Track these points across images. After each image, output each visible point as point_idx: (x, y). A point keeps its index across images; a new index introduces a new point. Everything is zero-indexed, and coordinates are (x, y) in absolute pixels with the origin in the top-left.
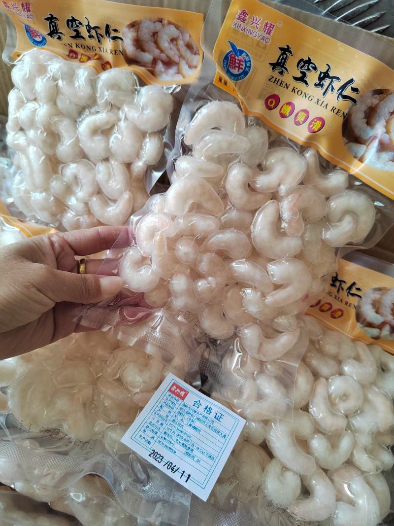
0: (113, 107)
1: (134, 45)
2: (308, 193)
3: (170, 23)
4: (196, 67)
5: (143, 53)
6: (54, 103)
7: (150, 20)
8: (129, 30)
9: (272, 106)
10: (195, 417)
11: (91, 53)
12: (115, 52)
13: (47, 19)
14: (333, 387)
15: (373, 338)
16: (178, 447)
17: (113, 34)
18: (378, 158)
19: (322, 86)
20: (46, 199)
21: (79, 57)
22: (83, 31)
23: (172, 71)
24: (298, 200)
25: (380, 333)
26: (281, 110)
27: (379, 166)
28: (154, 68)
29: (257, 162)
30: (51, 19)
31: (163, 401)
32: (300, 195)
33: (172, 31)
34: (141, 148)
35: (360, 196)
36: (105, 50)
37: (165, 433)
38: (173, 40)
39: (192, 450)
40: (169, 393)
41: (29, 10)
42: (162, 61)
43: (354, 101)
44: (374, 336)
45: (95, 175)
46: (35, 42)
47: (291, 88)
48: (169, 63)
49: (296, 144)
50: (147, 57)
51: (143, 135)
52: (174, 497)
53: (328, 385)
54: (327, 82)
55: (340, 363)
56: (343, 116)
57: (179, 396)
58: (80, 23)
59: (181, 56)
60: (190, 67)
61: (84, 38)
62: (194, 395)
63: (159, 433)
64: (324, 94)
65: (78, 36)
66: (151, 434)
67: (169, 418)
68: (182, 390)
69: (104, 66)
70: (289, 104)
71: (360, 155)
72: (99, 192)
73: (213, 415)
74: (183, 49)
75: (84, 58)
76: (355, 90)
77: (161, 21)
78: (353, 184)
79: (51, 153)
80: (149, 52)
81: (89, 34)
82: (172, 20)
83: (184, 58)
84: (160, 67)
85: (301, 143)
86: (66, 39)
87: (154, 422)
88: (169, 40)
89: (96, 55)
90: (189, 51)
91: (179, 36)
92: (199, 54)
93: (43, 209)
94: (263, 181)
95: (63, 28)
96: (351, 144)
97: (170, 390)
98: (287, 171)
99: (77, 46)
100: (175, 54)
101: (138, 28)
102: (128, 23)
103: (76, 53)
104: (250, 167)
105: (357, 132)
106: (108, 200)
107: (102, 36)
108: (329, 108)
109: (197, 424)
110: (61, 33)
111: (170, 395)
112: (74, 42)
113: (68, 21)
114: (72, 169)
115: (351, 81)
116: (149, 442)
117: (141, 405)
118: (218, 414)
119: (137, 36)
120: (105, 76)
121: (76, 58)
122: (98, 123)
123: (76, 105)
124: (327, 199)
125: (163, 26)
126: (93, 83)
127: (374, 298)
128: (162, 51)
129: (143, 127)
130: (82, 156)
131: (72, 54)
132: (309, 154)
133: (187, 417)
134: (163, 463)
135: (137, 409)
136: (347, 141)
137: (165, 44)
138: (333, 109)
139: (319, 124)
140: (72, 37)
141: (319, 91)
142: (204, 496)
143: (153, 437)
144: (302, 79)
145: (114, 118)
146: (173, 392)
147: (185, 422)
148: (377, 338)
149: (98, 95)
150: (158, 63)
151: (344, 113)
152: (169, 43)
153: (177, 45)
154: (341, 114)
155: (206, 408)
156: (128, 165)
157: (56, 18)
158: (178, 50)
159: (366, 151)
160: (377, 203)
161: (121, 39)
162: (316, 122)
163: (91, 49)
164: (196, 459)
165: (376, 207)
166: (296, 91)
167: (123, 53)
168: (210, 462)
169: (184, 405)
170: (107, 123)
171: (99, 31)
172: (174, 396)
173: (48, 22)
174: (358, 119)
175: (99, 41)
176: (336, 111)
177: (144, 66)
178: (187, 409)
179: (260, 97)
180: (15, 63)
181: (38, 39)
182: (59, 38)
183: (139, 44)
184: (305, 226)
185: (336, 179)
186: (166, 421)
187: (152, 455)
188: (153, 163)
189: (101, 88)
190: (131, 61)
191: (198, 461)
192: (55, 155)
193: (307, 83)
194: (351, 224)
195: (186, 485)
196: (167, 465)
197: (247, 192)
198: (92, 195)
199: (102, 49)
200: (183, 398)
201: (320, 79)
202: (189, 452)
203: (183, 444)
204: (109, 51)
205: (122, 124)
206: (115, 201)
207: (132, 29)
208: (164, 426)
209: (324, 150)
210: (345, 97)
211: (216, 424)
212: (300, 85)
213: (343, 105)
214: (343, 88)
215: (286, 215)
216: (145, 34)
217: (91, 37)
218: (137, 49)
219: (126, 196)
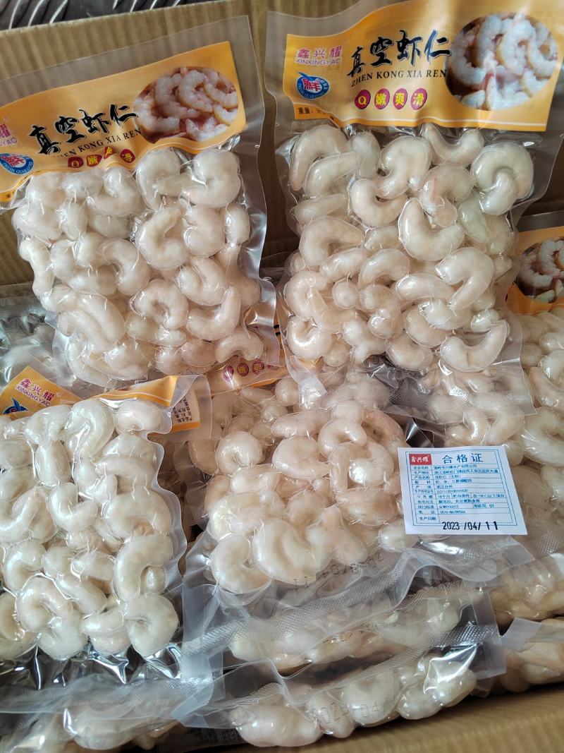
0: (170, 198)
1: (153, 115)
2: (443, 174)
3: (190, 69)
4: (236, 107)
5: (165, 119)
6: (89, 229)
7: (167, 76)
8: (143, 99)
9: (365, 103)
10: (456, 472)
11: (99, 151)
12: (130, 135)
13: (33, 134)
14: (548, 370)
15: (550, 302)
16: (463, 506)
17: (121, 114)
18: (503, 96)
19: (406, 55)
20: (130, 351)
21: (85, 161)
22: (81, 128)
23: (209, 125)
24: (435, 185)
25: (555, 293)
26: (375, 102)
27: (507, 103)
28: (186, 131)
29: (375, 169)
30: (37, 132)
31: (413, 477)
32: (436, 180)
33: (195, 77)
34: (226, 228)
35: (502, 147)
36: (116, 139)
37: (440, 502)
38: (199, 87)
39: (478, 501)
40: (413, 467)
41: (7, 134)
42: (192, 119)
43: (447, 52)
44: (551, 299)
45: (180, 290)
46: (17, 170)
47: (374, 76)
48: (201, 119)
49: (407, 129)
50: (172, 122)
51: (219, 212)
52: (499, 546)
53: (543, 372)
54: (409, 49)
55: (537, 343)
56: (443, 75)
57: (424, 463)
58: (74, 120)
59: (214, 103)
60: (229, 110)
61: (82, 136)
62: (437, 454)
63: (435, 506)
64: (412, 63)
65: (75, 137)
66: (429, 511)
67: (432, 487)
68: (423, 456)
69: (127, 158)
71: (480, 104)
72: (192, 306)
73: (470, 460)
74: (215, 94)
75: (93, 160)
76: (442, 40)
77: (178, 71)
78: (489, 136)
79: (112, 291)
80: (172, 115)
81: (89, 128)
82: (192, 64)
83: (218, 103)
84: (192, 127)
85: (413, 126)
86: (66, 148)
87: (422, 499)
88: (194, 90)
89: (106, 149)
90: (221, 92)
91: (205, 79)
92: (235, 90)
93: (127, 364)
94: (390, 186)
95: (55, 136)
96: (466, 97)
97: (411, 463)
98: (411, 161)
99: (81, 149)
100: (205, 103)
101: (154, 92)
102: (140, 91)
103: (79, 159)
104: (371, 179)
105: (467, 81)
106: (206, 311)
107: (107, 123)
108: (424, 73)
109: (463, 476)
110: (55, 143)
111: (415, 468)
112: (74, 146)
113: (57, 124)
114: (143, 301)
115: (434, 33)
116: (434, 519)
117: (395, 493)
118: (475, 456)
119: (155, 102)
120: (141, 168)
121: (81, 164)
122: (160, 226)
123: (119, 219)
124: (469, 168)
125: (183, 76)
126: (131, 179)
127: (530, 262)
128: (188, 107)
129: (217, 204)
130: (154, 276)
131: (75, 163)
132: (428, 132)
133: (447, 476)
134: (462, 528)
135: (395, 498)
136: (460, 96)
137: (189, 96)
138: (429, 74)
139: (421, 96)
140: (70, 141)
141: (406, 62)
142: (523, 531)
143: (433, 513)
144: (383, 60)
145: (176, 211)
146: (416, 463)
147: (450, 481)
148: (554, 300)
149: (145, 193)
150: (187, 124)
151: (442, 71)
152: (195, 93)
153: (205, 91)
154: (439, 73)
155: (459, 458)
156: (215, 257)
157: (42, 128)
158: (208, 96)
159: (486, 96)
160: (527, 144)
161: (134, 115)
162: (417, 96)
163: (97, 145)
164: (487, 505)
165: (528, 149)
166: (382, 75)
167: (142, 131)
168: (503, 500)
169: (436, 468)
170: (171, 220)
171: (103, 118)
172: (421, 466)
173: (36, 137)
174: (462, 68)
175: (105, 131)
176: (432, 74)
177: (171, 134)
178: (442, 470)
179: (348, 101)
180: (12, 207)
181: (20, 165)
182: (56, 150)
183: (159, 111)
184: (457, 209)
185: (469, 142)
186: (432, 491)
187: (446, 527)
188: (245, 238)
189: (145, 181)
190: (153, 137)
191: (491, 506)
192: (117, 291)
193: (389, 62)
194: (508, 180)
195: (499, 532)
196: (467, 527)
197: (378, 205)
198: (185, 315)
199: (111, 139)
200: (430, 462)
201: (401, 49)
202: (477, 503)
203: (465, 501)
204: (122, 137)
205: (191, 212)
206: (217, 306)
207: (147, 97)
208: (434, 496)
209: (442, 120)
210: (436, 54)
211: (480, 466)
212: (384, 67)
213: (440, 63)
214: (428, 46)
215: (431, 208)
216: (163, 94)
217: (91, 131)
218: (158, 117)
219: (230, 293)
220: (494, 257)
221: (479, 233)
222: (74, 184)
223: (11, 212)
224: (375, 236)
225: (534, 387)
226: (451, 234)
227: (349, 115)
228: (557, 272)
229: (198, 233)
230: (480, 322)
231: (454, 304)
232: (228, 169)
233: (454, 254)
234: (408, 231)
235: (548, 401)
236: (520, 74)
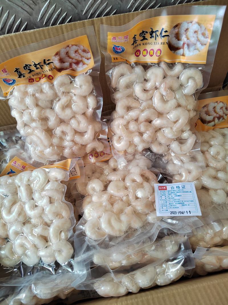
0: (67, 93)
1: (59, 62)
2: (168, 81)
3: (72, 45)
4: (90, 58)
5: (64, 64)
6: (37, 105)
7: (64, 48)
8: (55, 57)
9: (138, 54)
10: (176, 193)
11: (40, 76)
12: (51, 70)
13: (15, 71)
14: (212, 153)
15: (213, 126)
16: (178, 205)
17: (47, 62)
18: (189, 51)
19: (153, 37)
20: (53, 150)
21: (35, 80)
22: (33, 68)
23: (81, 65)
24: (166, 85)
25: (215, 123)
26: (143, 54)
27: (191, 54)
28: (72, 67)
29: (143, 79)
30: (17, 70)
31: (160, 195)
32: (166, 83)
33: (75, 48)
34: (87, 104)
35: (190, 70)
36: (46, 71)
37: (170, 204)
38: (76, 52)
39: (184, 203)
40: (160, 191)
41: (6, 72)
42: (74, 63)
43: (168, 36)
44: (213, 125)
45: (71, 126)
46: (9, 84)
47: (142, 44)
48: (77, 63)
49: (155, 64)
50: (67, 64)
51: (85, 97)
52: (191, 220)
53: (210, 153)
54: (154, 34)
55: (208, 142)
56: (167, 44)
57: (164, 189)
58: (30, 65)
59: (82, 57)
60: (88, 59)
61: (34, 71)
62: (169, 186)
63: (168, 206)
64: (155, 39)
65: (31, 71)
66: (165, 207)
67: (167, 198)
68: (164, 187)
69: (50, 78)
70: (145, 50)
71: (182, 54)
72: (76, 132)
73: (181, 188)
74: (82, 54)
75: (38, 79)
76: (166, 31)
77: (68, 46)
78: (185, 66)
79: (46, 128)
80: (67, 62)
81: (36, 68)
82: (73, 44)
83: (84, 57)
84: (74, 66)
85: (157, 62)
86: (27, 76)
87: (163, 203)
88: (74, 53)
89: (43, 75)
90: (84, 53)
91: (78, 49)
92: (90, 52)
93: (53, 154)
94: (149, 85)
95: (23, 71)
96: (176, 51)
97: (159, 190)
98: (156, 76)
99: (33, 76)
100: (79, 57)
101: (59, 54)
102: (54, 54)
103: (33, 79)
104: (142, 83)
105: (176, 46)
106: (82, 134)
107: (42, 66)
108: (160, 43)
109: (178, 194)
110: (23, 74)
111: (161, 191)
112: (31, 75)
113: (24, 67)
114: (58, 131)
115: (163, 29)
116: (167, 210)
117: (153, 201)
118: (183, 186)
119: (60, 58)
120: (56, 82)
121: (33, 81)
122: (63, 103)
123: (48, 101)
124: (178, 78)
125: (70, 48)
126: (52, 87)
127: (205, 111)
128: (72, 59)
129: (84, 94)
130: (62, 121)
131: (31, 81)
132: (163, 65)
133: (172, 194)
134: (177, 214)
135: (153, 203)
136: (174, 51)
137: (73, 55)
138: (162, 43)
139: (159, 52)
140: (29, 73)
141: (153, 39)
142: (200, 214)
143: (167, 208)
144: (144, 38)
145: (69, 98)
146: (161, 189)
147: (173, 196)
148: (214, 125)
149: (57, 92)
150: (72, 65)
151: (166, 43)
152: (75, 54)
153: (78, 53)
154: (165, 43)
155: (177, 187)
156: (84, 114)
157: (18, 69)
158: (80, 55)
159: (184, 51)
160: (200, 68)
161: (52, 62)
162: (158, 52)
163: (39, 74)
164: (187, 205)
165: (200, 70)
166: (144, 44)
167: (56, 68)
168: (193, 203)
169: (168, 191)
170: (67, 101)
171: (41, 64)
172: (163, 191)
173: (16, 72)
174: (174, 41)
175: (42, 69)
176: (163, 44)
177: (66, 69)
178: (171, 192)
179: (132, 54)
180: (8, 98)
181: (11, 82)
182: (24, 76)
183: (61, 61)
184: (174, 93)
185: (178, 68)
186: (167, 200)
187: (172, 213)
188: (95, 107)
189: (57, 87)
190: (60, 70)
191: (189, 205)
192: (48, 128)
193: (147, 39)
194: (193, 82)
195: (191, 215)
196: (179, 213)
197: (145, 93)
198: (74, 136)
199: (44, 71)
200: (166, 189)
201: (151, 34)
202: (183, 204)
203: (179, 203)
204: (48, 71)
205: (74, 98)
206: (86, 132)
207: (57, 56)
208: (167, 202)
209: (168, 61)
210: (164, 36)
211: (184, 190)
212: (145, 41)
213: (165, 40)
214: (161, 33)
215: (164, 93)
216: (63, 54)
217: (37, 69)
218: (61, 63)
219: (90, 127)
220: (189, 111)
221: (183, 102)
222: (31, 89)
223: (8, 100)
224: (144, 104)
225: (206, 159)
226: (172, 103)
227: (133, 59)
228: (215, 115)
229: (77, 105)
230: (185, 135)
231: (175, 129)
232: (88, 82)
233: (174, 110)
234: (156, 102)
235: (211, 165)
236: (195, 43)
